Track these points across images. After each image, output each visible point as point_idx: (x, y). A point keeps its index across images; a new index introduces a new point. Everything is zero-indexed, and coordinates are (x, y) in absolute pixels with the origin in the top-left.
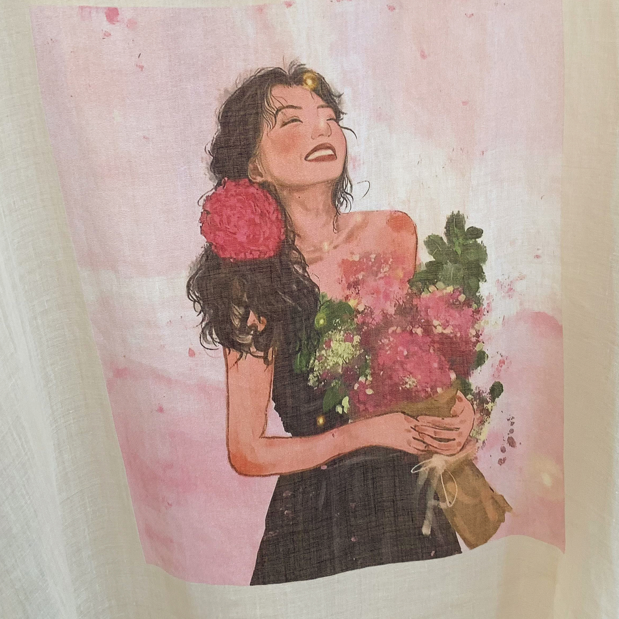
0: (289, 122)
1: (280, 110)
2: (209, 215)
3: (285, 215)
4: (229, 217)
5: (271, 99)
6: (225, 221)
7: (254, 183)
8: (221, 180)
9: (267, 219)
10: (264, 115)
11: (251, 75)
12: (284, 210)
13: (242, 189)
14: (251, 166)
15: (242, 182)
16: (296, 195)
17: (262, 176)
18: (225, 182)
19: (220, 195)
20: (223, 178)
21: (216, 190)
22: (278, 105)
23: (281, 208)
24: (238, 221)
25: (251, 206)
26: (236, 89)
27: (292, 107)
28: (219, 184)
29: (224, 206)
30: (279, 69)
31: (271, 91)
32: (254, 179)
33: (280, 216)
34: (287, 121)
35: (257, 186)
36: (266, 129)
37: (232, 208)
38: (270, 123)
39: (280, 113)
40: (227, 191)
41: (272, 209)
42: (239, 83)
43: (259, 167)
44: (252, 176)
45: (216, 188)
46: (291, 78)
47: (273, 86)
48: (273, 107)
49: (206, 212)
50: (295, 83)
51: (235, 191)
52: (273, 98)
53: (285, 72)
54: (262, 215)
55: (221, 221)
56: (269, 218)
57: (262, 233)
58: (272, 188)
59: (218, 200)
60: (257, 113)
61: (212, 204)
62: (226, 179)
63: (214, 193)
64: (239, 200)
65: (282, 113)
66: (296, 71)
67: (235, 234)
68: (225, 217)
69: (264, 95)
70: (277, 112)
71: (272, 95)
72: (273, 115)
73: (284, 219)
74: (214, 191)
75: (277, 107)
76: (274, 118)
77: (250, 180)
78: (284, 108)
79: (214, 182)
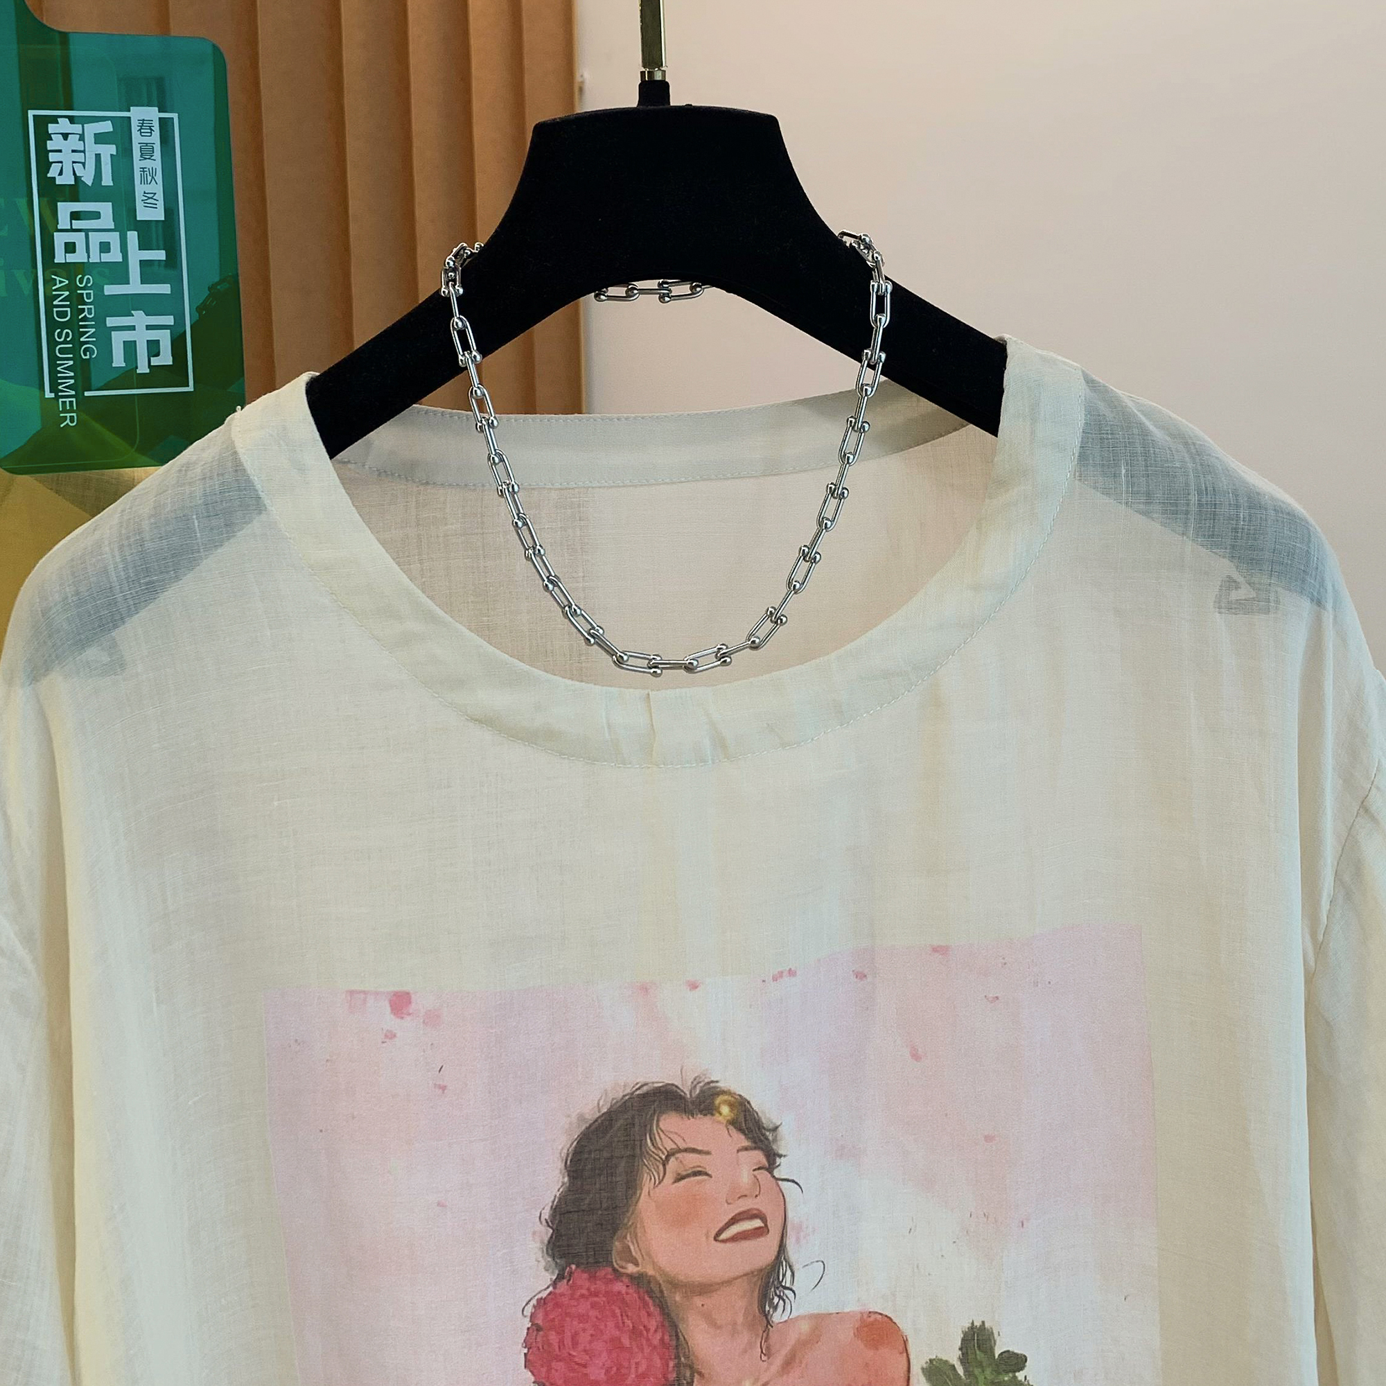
0: (688, 1176)
1: (673, 1154)
2: (541, 1333)
3: (677, 1336)
4: (574, 1337)
5: (658, 1133)
6: (568, 1341)
7: (622, 1274)
8: (564, 1269)
9: (644, 1342)
10: (645, 1160)
11: (626, 1093)
12: (675, 1326)
13: (600, 1286)
14: (617, 1244)
15: (601, 1273)
16: (698, 1301)
17: (637, 1264)
18: (571, 1274)
19: (562, 1295)
20: (569, 1264)
21: (555, 1288)
22: (670, 1146)
23: (671, 1324)
24: (590, 1342)
25: (614, 1315)
26: (598, 1115)
27: (694, 1151)
28: (560, 1277)
29: (567, 1314)
30: (674, 1087)
31: (658, 1121)
32: (622, 1267)
33: (667, 1337)
34: (684, 1173)
35: (626, 1280)
36: (647, 1183)
37: (583, 1318)
38: (655, 1173)
39: (672, 1159)
40: (573, 1288)
41: (653, 1324)
42: (603, 1105)
43: (632, 1247)
44: (619, 1262)
45: (555, 1284)
46: (693, 1103)
47: (662, 1113)
48: (661, 1147)
49: (535, 1328)
50: (701, 1112)
51: (588, 1289)
52: (661, 1133)
53: (685, 1093)
54: (635, 1333)
55: (561, 1343)
56: (648, 1340)
57: (634, 1366)
58: (656, 1289)
59: (557, 1305)
60: (634, 1156)
61: (546, 1314)
62: (573, 1267)
63: (550, 1294)
64: (593, 1306)
65: (677, 1159)
66: (702, 1091)
67: (585, 1366)
68: (568, 1334)
69: (646, 1128)
70: (668, 1157)
71: (660, 1129)
72: (659, 1162)
73: (674, 1343)
74: (551, 1289)
75: (668, 1149)
76: (661, 1167)
77: (615, 1270)
78: (680, 1151)
79: (553, 1273)
